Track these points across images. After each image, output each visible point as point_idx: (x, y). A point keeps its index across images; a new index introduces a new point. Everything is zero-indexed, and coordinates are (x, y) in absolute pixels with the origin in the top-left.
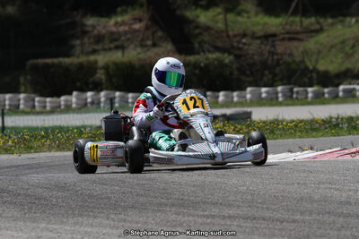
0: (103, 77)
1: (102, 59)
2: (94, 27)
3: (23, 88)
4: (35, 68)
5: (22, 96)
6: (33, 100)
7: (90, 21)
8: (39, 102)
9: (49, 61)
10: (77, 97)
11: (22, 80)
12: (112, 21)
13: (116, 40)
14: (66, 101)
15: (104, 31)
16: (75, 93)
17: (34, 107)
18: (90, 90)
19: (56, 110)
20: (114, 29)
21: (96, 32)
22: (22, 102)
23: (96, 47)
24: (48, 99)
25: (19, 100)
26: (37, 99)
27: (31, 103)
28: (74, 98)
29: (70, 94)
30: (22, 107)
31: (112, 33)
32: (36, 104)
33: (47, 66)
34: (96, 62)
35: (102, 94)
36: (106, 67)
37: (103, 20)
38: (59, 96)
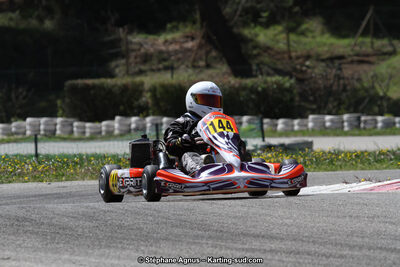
0: (150, 101)
1: (149, 81)
2: (141, 45)
3: (60, 112)
4: (74, 89)
5: (59, 120)
6: (72, 125)
7: (137, 38)
8: (77, 127)
9: (90, 82)
10: (120, 122)
11: (59, 102)
12: (161, 39)
13: (165, 60)
14: (107, 126)
15: (152, 50)
16: (117, 118)
17: (72, 132)
18: (135, 115)
19: (95, 136)
20: (163, 48)
21: (143, 51)
22: (58, 127)
23: (143, 67)
24: (88, 125)
25: (56, 125)
26: (76, 124)
27: (69, 128)
28: (117, 123)
29: (113, 118)
30: (58, 132)
31: (161, 52)
32: (75, 129)
33: (87, 88)
34: (142, 84)
35: (148, 119)
36: (153, 90)
37: (151, 37)
38: (100, 121)
